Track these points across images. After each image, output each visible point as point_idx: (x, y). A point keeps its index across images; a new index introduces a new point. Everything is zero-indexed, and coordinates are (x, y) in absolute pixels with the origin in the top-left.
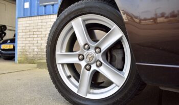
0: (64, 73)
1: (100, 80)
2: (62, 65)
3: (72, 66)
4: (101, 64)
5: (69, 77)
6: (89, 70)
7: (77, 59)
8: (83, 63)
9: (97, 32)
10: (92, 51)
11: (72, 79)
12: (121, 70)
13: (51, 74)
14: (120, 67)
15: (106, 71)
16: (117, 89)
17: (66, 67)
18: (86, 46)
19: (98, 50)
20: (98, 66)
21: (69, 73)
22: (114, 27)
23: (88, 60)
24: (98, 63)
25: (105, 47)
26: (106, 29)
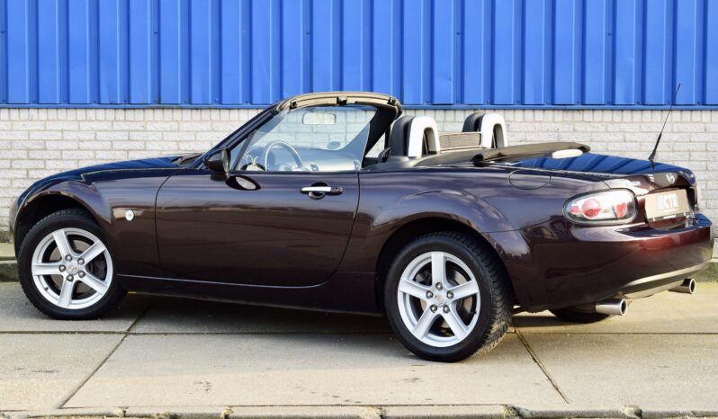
0: (41, 285)
1: (79, 291)
2: (39, 276)
3: (48, 278)
4: (84, 274)
5: (46, 289)
6: (72, 280)
7: (58, 270)
8: (65, 274)
9: (76, 242)
10: (74, 262)
11: (50, 290)
12: (103, 279)
13: (23, 287)
14: (102, 276)
15: (89, 281)
16: (100, 297)
17: (42, 278)
18: (69, 257)
19: (81, 261)
20: (81, 277)
21: (46, 285)
22: (97, 241)
23: (70, 271)
24: (82, 274)
25: (88, 259)
26: (91, 242)
